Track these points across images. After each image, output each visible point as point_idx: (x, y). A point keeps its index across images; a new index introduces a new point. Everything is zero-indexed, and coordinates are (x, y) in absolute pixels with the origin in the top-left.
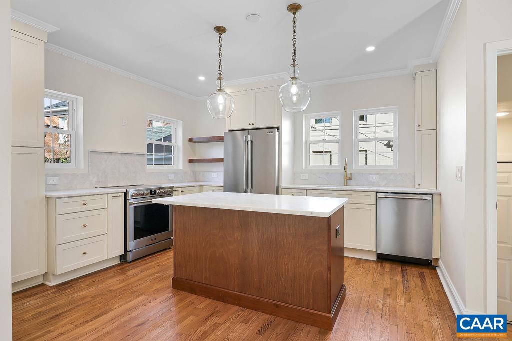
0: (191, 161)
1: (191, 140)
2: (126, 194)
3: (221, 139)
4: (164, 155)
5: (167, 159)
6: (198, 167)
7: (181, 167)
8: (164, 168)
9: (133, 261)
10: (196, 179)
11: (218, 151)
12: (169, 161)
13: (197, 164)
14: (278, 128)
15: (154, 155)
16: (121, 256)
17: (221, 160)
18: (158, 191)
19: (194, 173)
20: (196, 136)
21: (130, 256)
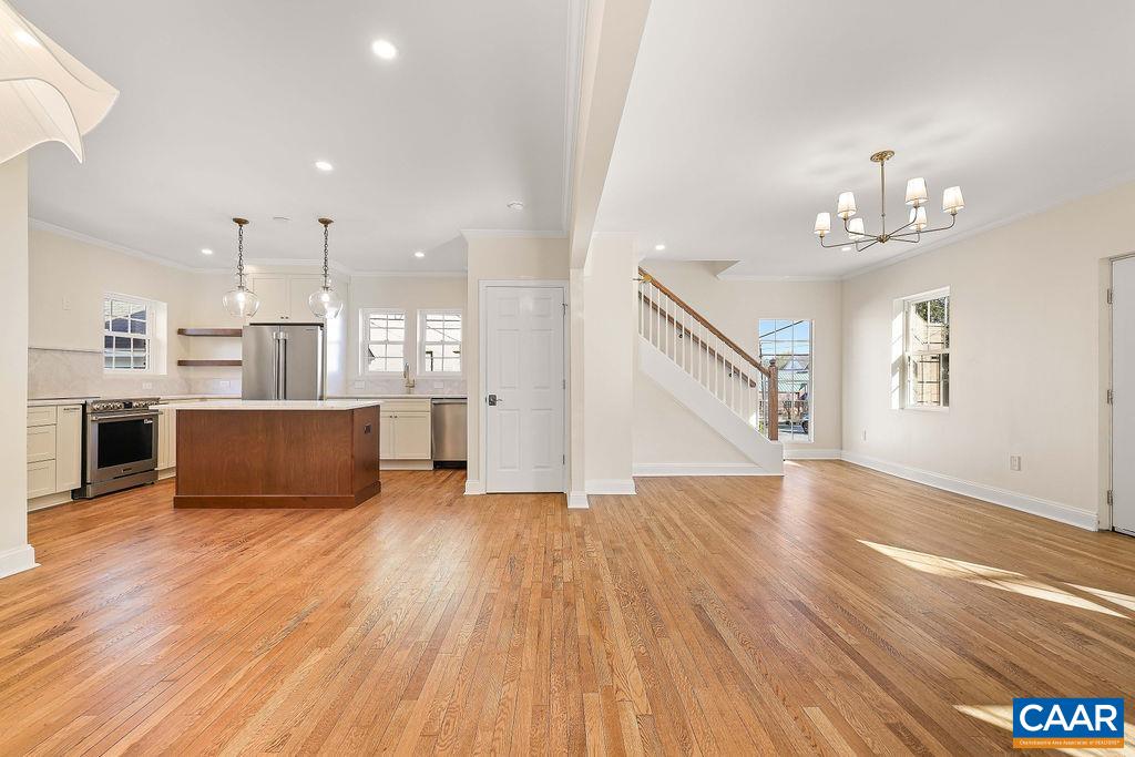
0: (181, 363)
1: (181, 332)
2: (84, 406)
3: (238, 333)
4: (131, 353)
5: (136, 359)
6: (192, 372)
7: (163, 371)
8: (131, 372)
9: (96, 497)
10: (190, 390)
11: (231, 350)
12: (140, 362)
13: (192, 368)
14: (322, 325)
15: (114, 352)
16: (73, 491)
17: (238, 363)
18: (134, 405)
19: (188, 381)
20: (190, 326)
21: (90, 491)
